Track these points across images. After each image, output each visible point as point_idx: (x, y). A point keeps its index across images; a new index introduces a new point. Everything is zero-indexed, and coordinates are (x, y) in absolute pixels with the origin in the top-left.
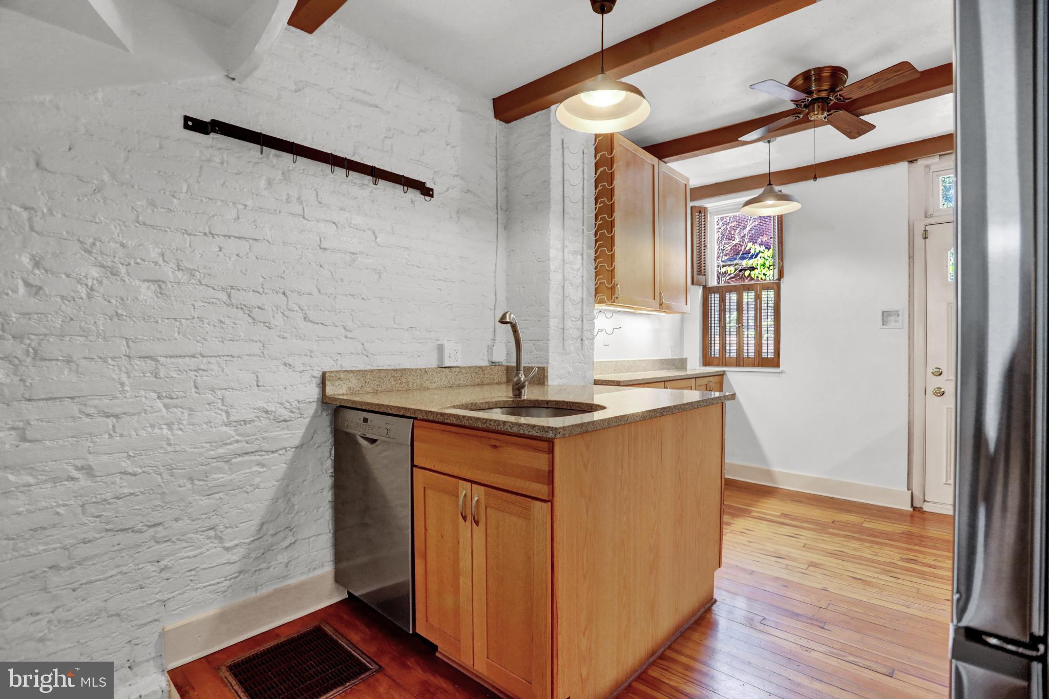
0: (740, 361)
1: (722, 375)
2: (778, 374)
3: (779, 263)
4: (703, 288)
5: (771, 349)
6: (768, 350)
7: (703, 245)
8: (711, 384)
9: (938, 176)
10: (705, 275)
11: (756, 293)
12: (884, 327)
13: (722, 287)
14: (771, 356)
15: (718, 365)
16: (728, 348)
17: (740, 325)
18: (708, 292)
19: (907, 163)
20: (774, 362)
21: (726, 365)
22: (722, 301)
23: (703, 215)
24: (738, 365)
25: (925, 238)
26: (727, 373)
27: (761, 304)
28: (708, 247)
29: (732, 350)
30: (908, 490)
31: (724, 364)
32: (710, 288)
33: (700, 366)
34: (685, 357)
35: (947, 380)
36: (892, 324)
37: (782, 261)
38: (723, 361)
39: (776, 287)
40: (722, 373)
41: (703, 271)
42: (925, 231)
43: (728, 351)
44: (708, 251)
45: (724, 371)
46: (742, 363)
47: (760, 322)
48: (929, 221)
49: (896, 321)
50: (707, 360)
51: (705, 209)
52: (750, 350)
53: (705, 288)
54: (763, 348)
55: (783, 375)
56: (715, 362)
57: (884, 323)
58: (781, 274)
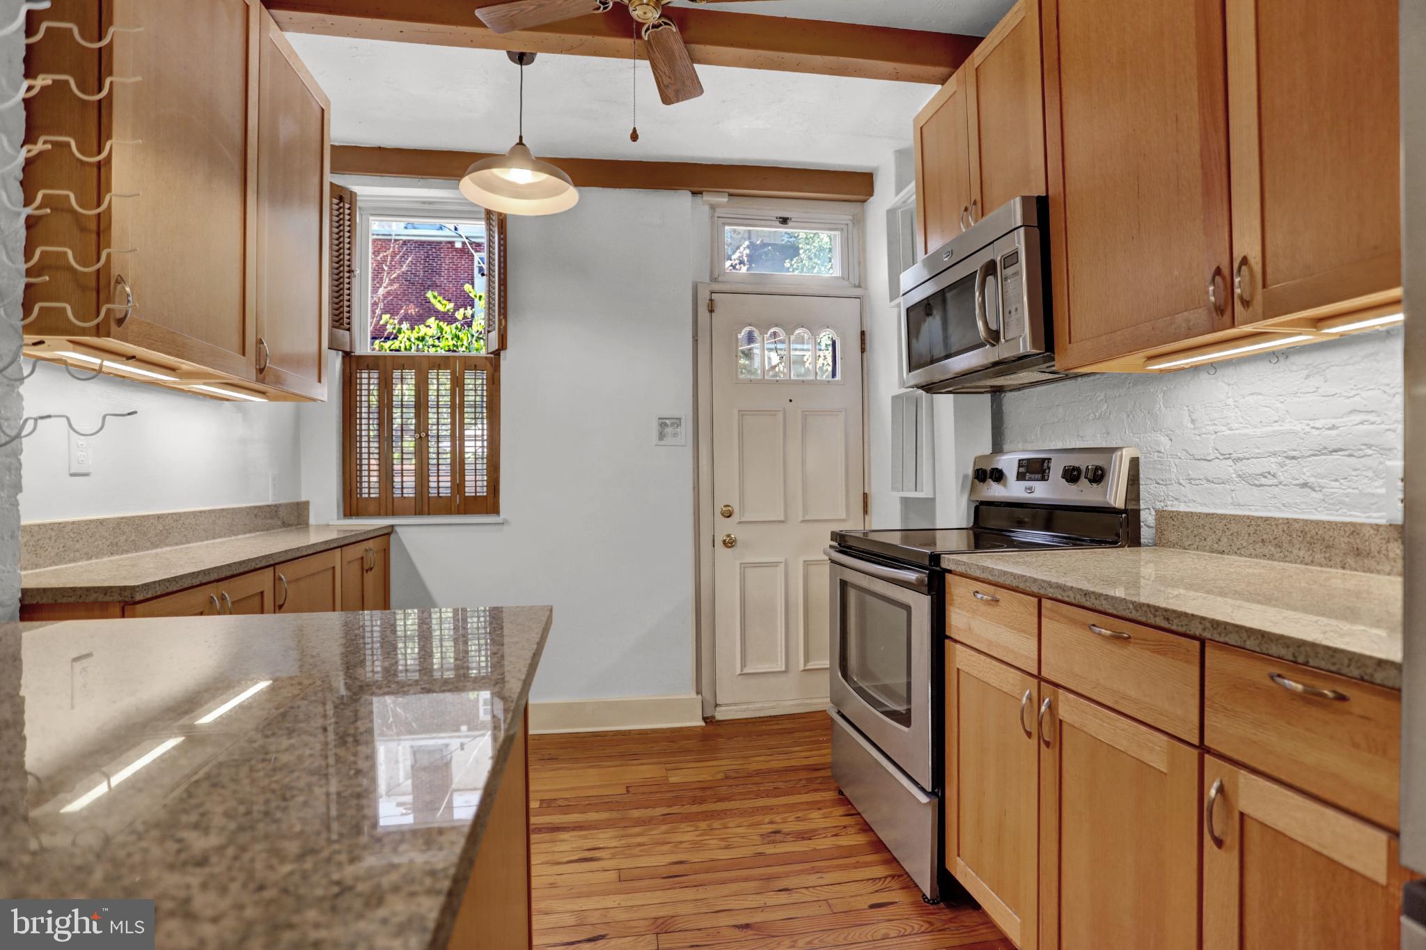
0: (424, 504)
1: (388, 532)
2: (496, 527)
3: (500, 321)
4: (343, 357)
5: (483, 480)
6: (475, 484)
7: (346, 269)
8: (370, 554)
9: (724, 224)
10: (349, 330)
11: (453, 374)
12: (662, 443)
13: (385, 357)
14: (483, 492)
15: (378, 514)
16: (397, 479)
17: (423, 435)
18: (354, 366)
19: (690, 193)
20: (488, 504)
21: (393, 513)
22: (386, 386)
23: (347, 206)
24: (419, 512)
25: (711, 311)
26: (397, 529)
27: (462, 396)
28: (358, 272)
29: (406, 483)
30: (697, 693)
31: (390, 511)
32: (360, 358)
33: (338, 519)
34: (303, 499)
35: (740, 523)
36: (669, 440)
37: (505, 318)
38: (388, 504)
39: (493, 364)
40: (389, 530)
41: (346, 320)
42: (711, 300)
43: (397, 485)
44: (356, 282)
45: (392, 526)
46: (426, 509)
47: (462, 429)
48: (716, 287)
49: (675, 435)
50: (352, 504)
51: (353, 195)
52: (442, 483)
53: (347, 356)
54: (467, 478)
55: (505, 527)
56: (372, 508)
57: (662, 436)
58: (503, 343)
